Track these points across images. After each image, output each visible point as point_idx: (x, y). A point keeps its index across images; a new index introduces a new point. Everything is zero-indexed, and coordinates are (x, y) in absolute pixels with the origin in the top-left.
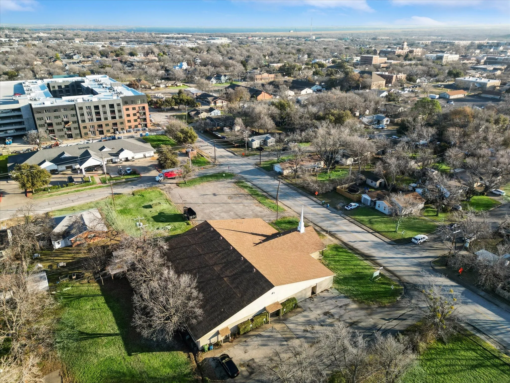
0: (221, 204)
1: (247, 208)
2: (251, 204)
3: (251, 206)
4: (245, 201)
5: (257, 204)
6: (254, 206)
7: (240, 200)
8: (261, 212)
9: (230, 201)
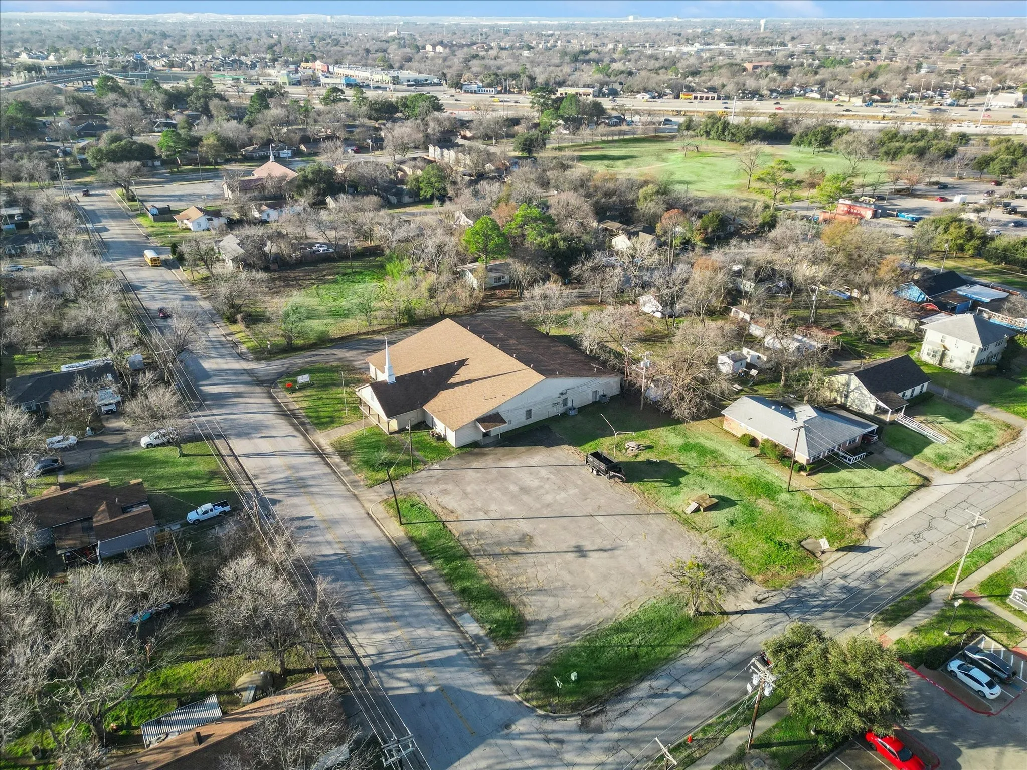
0: (545, 513)
1: (479, 505)
2: (467, 517)
3: (469, 512)
4: (483, 526)
5: (452, 518)
6: (460, 511)
7: (498, 529)
8: (445, 492)
9: (525, 527)
